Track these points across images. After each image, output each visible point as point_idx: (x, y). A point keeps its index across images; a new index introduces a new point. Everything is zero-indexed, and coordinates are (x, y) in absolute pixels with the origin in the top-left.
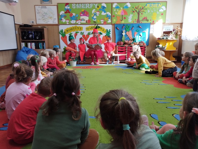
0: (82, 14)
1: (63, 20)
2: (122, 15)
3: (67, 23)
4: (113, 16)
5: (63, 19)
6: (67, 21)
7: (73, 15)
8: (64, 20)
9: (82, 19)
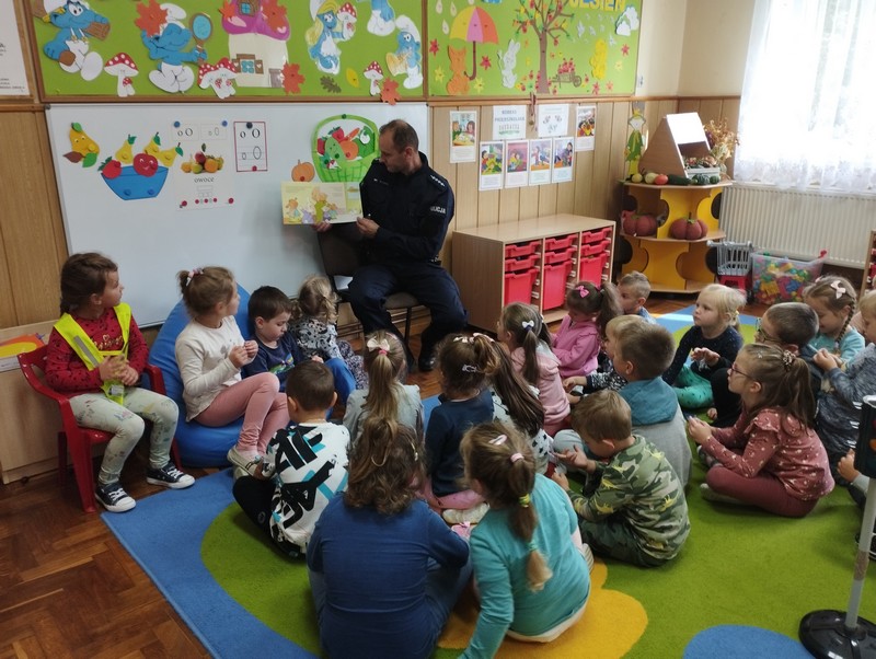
0: (242, 16)
1: (79, 58)
2: (474, 42)
3: (124, 91)
4: (430, 46)
5: (77, 47)
6: (121, 71)
7: (169, 19)
8: (88, 63)
9: (240, 57)
